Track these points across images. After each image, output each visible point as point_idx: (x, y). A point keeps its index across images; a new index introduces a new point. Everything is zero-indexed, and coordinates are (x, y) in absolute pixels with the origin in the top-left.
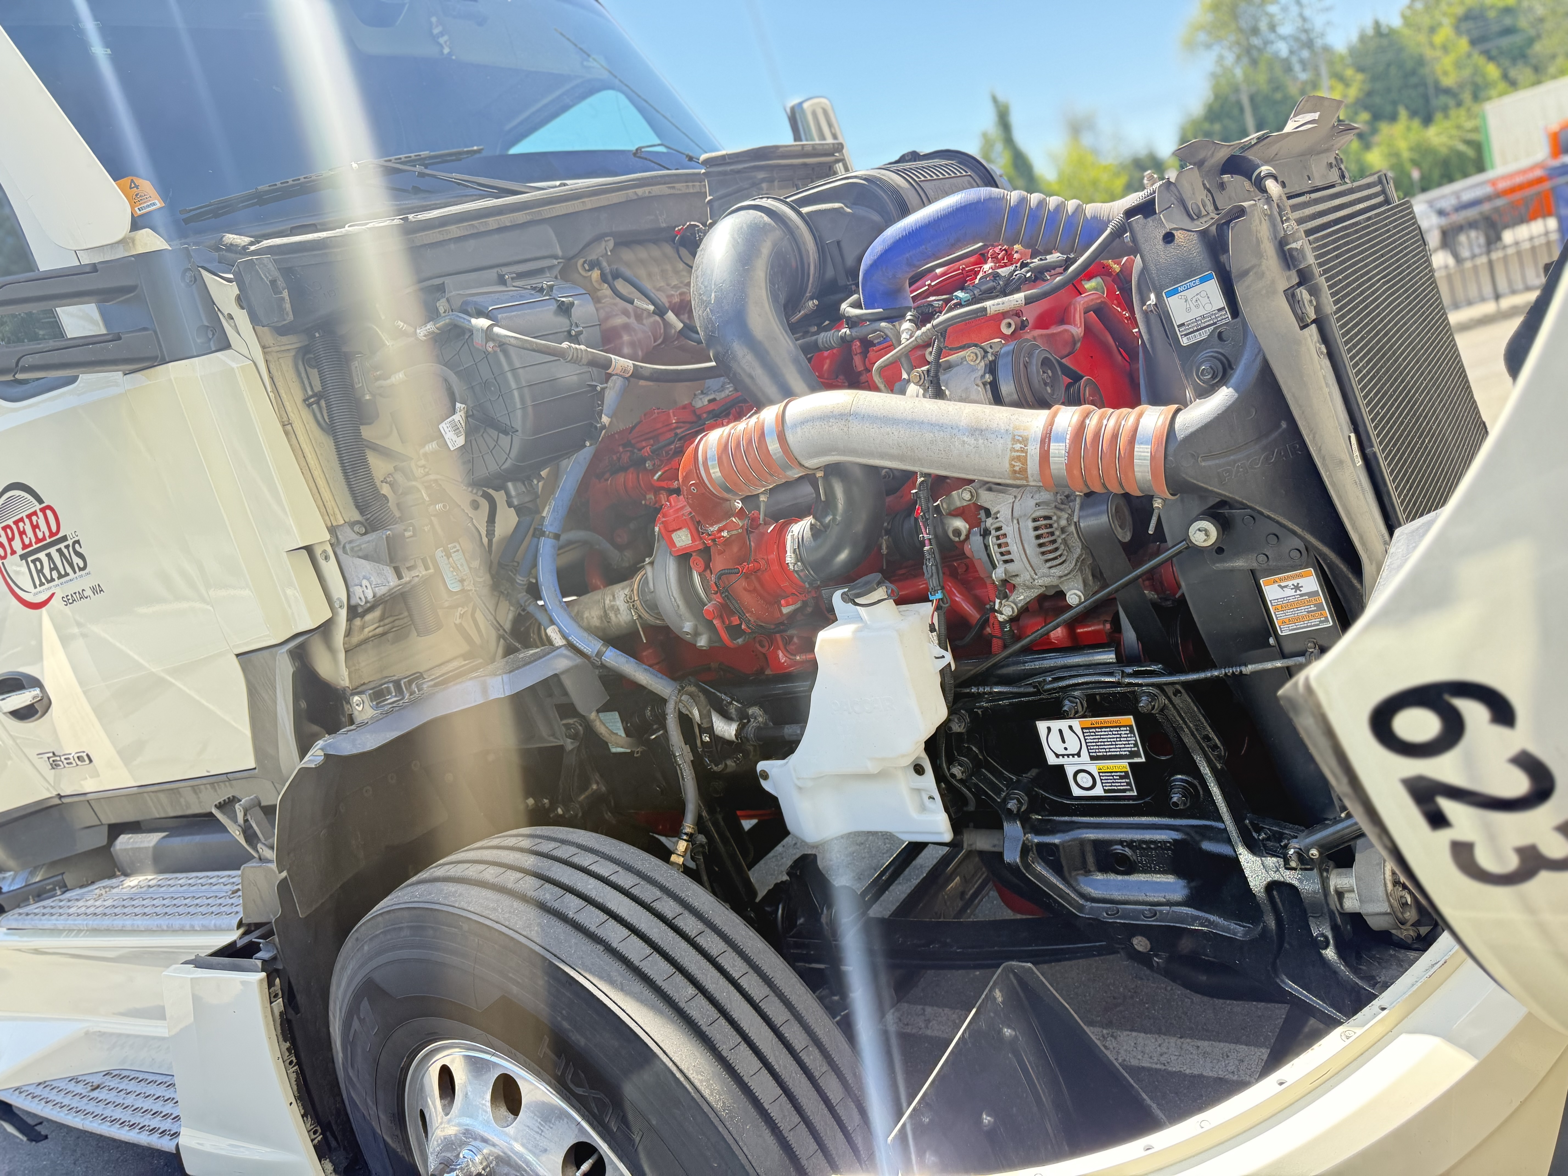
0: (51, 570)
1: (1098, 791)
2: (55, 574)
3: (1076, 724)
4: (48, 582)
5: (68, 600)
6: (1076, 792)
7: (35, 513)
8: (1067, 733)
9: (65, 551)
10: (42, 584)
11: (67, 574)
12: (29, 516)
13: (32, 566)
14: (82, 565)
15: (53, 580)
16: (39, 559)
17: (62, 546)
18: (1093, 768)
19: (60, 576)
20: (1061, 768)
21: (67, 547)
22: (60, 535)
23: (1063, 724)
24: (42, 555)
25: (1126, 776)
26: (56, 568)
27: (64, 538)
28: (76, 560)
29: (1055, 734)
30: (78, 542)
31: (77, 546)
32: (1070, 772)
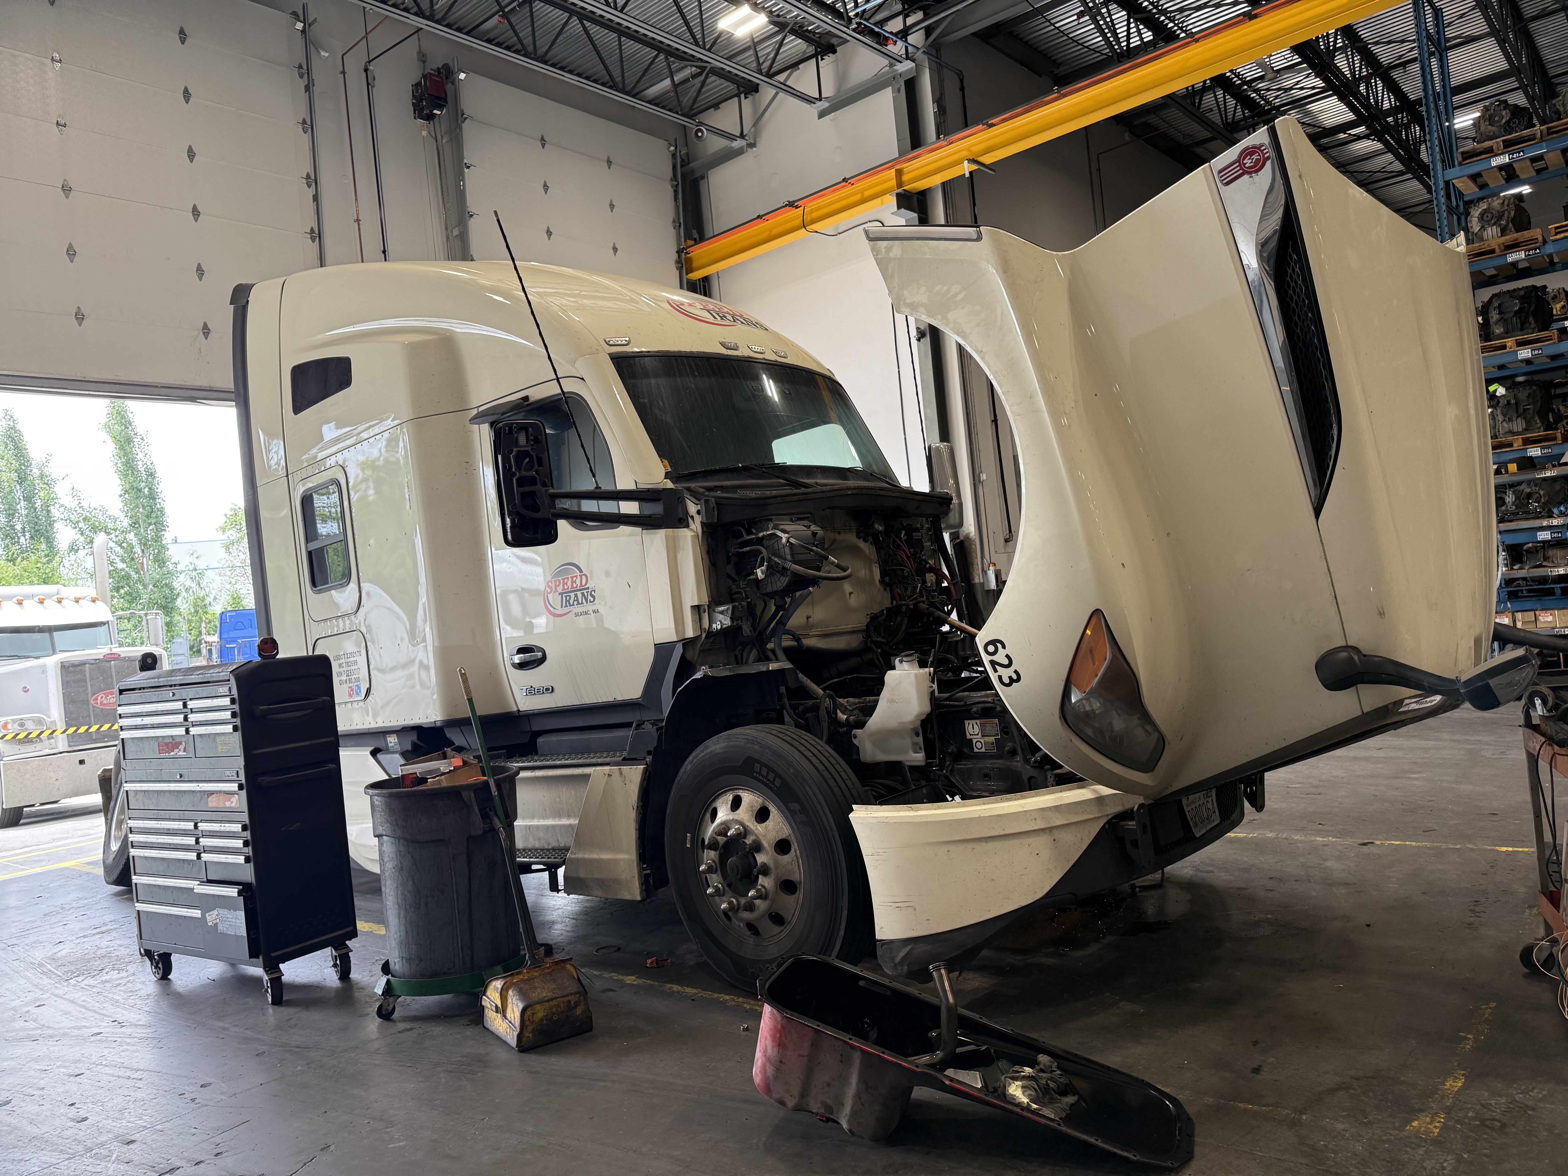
0: (574, 600)
1: (983, 750)
2: (576, 603)
3: (978, 721)
4: (570, 605)
5: (577, 615)
6: (976, 750)
7: (576, 576)
8: (975, 726)
9: (586, 594)
10: (566, 606)
11: (582, 603)
12: (572, 578)
13: (564, 598)
14: (592, 600)
15: (573, 605)
16: (570, 596)
17: (585, 591)
18: (982, 741)
19: (578, 604)
20: (971, 740)
21: (587, 592)
22: (586, 586)
23: (974, 722)
24: (572, 595)
25: (993, 744)
26: (578, 600)
27: (588, 588)
28: (590, 598)
29: (971, 725)
30: (594, 591)
31: (593, 593)
32: (974, 741)
